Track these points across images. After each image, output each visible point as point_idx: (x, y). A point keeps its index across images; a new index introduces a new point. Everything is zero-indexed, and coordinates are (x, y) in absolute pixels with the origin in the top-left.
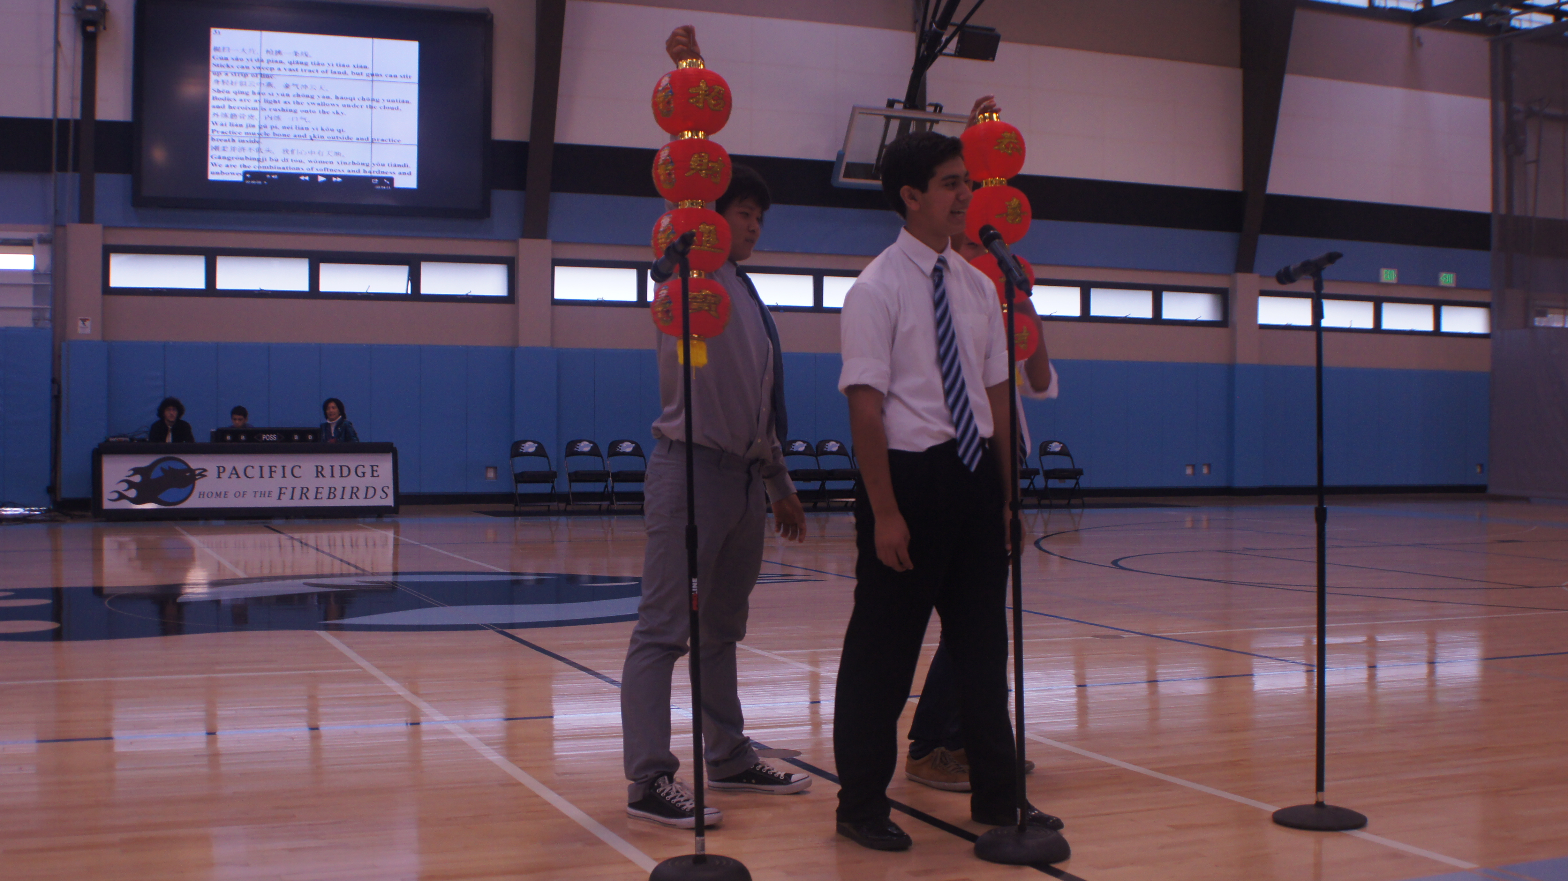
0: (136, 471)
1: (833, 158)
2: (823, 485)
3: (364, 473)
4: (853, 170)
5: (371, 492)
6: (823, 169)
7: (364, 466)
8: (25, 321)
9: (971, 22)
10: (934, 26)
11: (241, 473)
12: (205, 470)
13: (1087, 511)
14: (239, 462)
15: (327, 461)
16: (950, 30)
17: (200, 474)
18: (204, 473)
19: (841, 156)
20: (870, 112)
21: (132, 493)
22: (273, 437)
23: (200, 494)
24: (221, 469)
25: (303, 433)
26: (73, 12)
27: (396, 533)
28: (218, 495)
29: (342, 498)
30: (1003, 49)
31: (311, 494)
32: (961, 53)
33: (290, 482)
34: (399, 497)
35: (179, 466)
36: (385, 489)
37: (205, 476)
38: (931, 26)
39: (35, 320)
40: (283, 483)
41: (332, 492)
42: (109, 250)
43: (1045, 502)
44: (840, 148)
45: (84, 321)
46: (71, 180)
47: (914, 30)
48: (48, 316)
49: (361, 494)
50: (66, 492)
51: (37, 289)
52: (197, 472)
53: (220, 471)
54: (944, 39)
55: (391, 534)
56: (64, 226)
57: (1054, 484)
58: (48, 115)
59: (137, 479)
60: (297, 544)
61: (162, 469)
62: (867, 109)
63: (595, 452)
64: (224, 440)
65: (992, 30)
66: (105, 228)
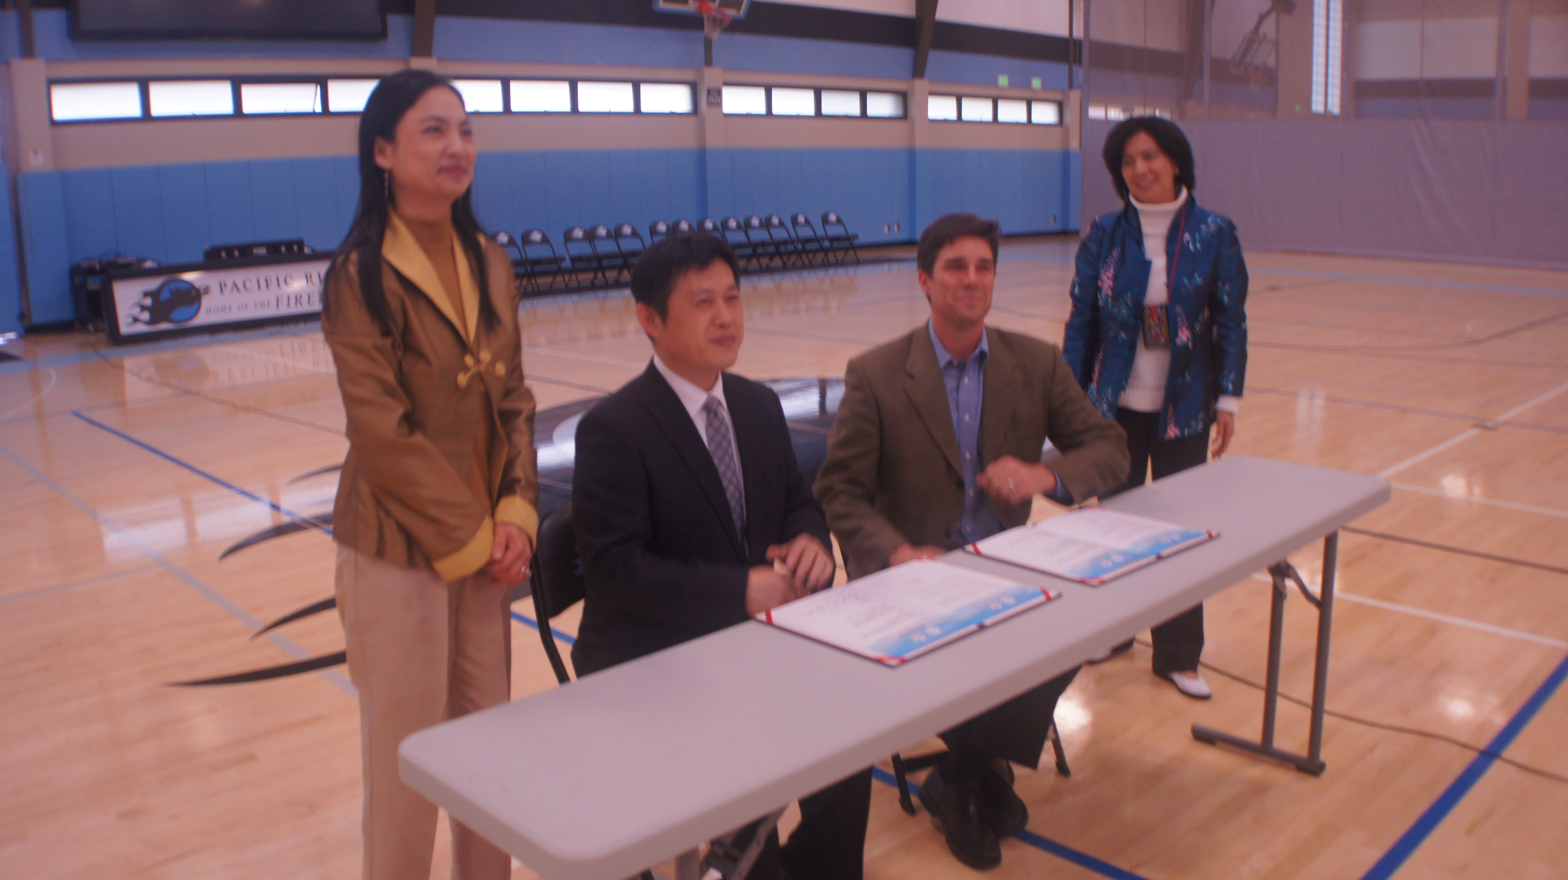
0: (146, 294)
11: (241, 286)
12: (209, 286)
15: (314, 268)
17: (204, 292)
18: (207, 289)
21: (145, 316)
22: (263, 250)
23: (207, 311)
24: (223, 286)
31: (305, 300)
35: (184, 286)
37: (209, 293)
42: (51, 83)
45: (36, 152)
46: (10, 18)
50: (38, 317)
52: (202, 289)
56: (7, 63)
59: (148, 302)
64: (219, 256)
66: (47, 62)
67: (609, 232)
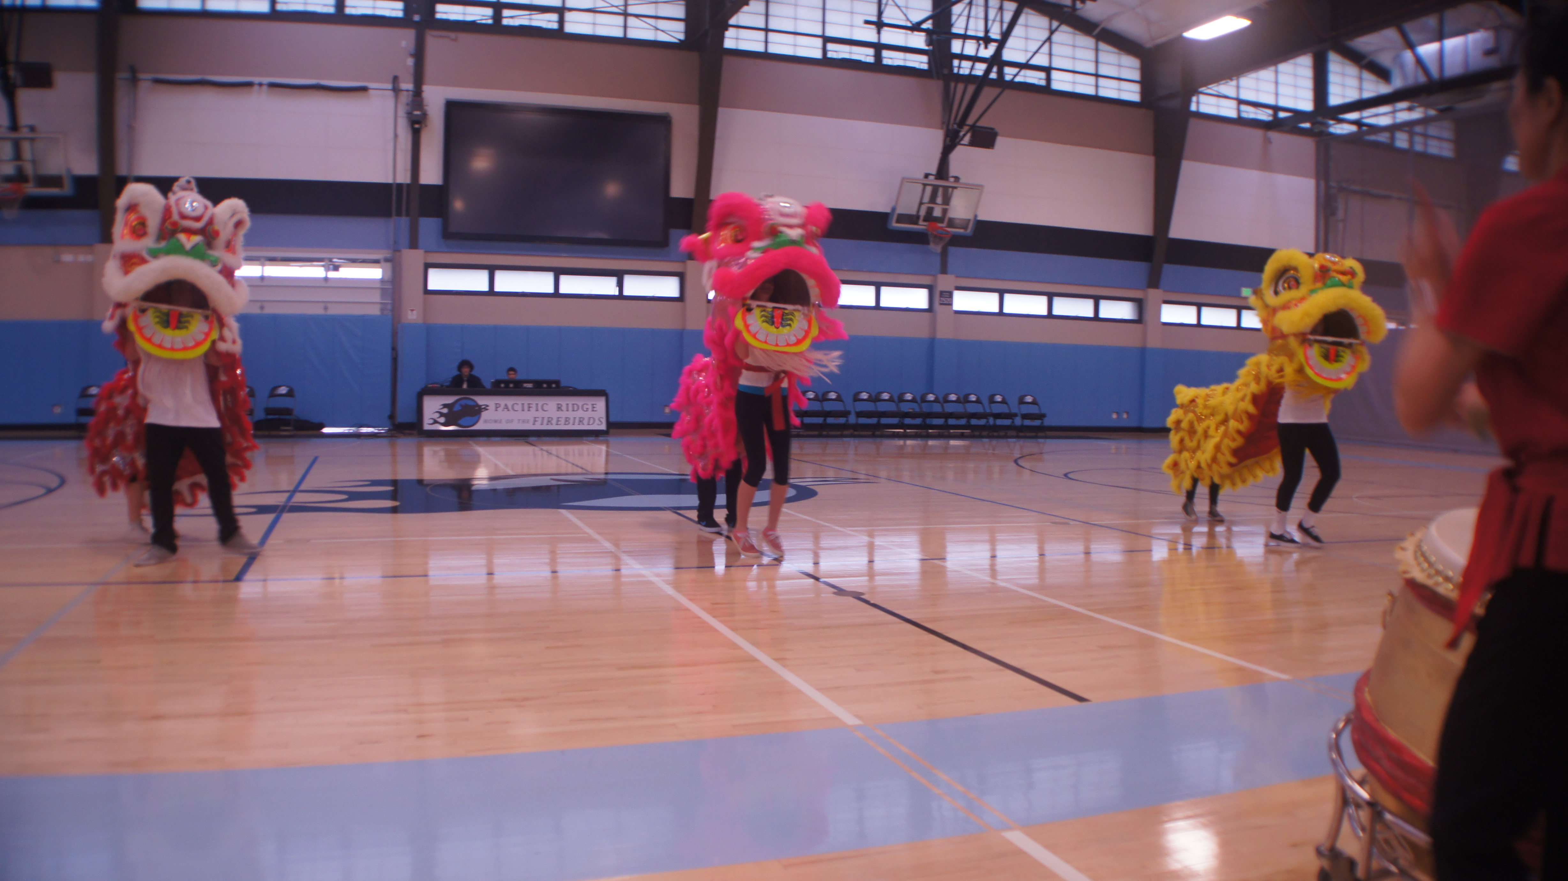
0: (445, 406)
1: (888, 210)
2: (879, 421)
3: (587, 409)
4: (902, 218)
5: (592, 420)
6: (881, 218)
7: (587, 405)
8: (375, 311)
9: (979, 124)
10: (955, 126)
11: (510, 407)
12: (487, 406)
13: (1048, 441)
14: (509, 401)
15: (564, 401)
16: (966, 128)
17: (484, 408)
18: (487, 408)
19: (894, 209)
20: (914, 181)
21: (442, 420)
22: (530, 386)
23: (484, 421)
25: (549, 383)
26: (405, 115)
27: (608, 447)
28: (496, 421)
29: (574, 424)
30: (1000, 141)
31: (554, 422)
32: (973, 143)
33: (541, 414)
34: (610, 425)
35: (472, 403)
36: (601, 419)
37: (487, 409)
38: (953, 126)
39: (382, 310)
40: (537, 414)
41: (567, 420)
42: (428, 266)
43: (1021, 434)
44: (893, 204)
45: (412, 310)
46: (404, 222)
47: (942, 129)
48: (389, 307)
49: (585, 422)
50: (401, 418)
51: (383, 290)
52: (483, 407)
53: (497, 406)
54: (962, 134)
55: (604, 448)
56: (399, 251)
57: (1027, 422)
58: (390, 181)
59: (445, 411)
60: (545, 453)
61: (461, 405)
62: (911, 179)
64: (499, 387)
65: (992, 129)
66: (426, 252)
67: (817, 396)
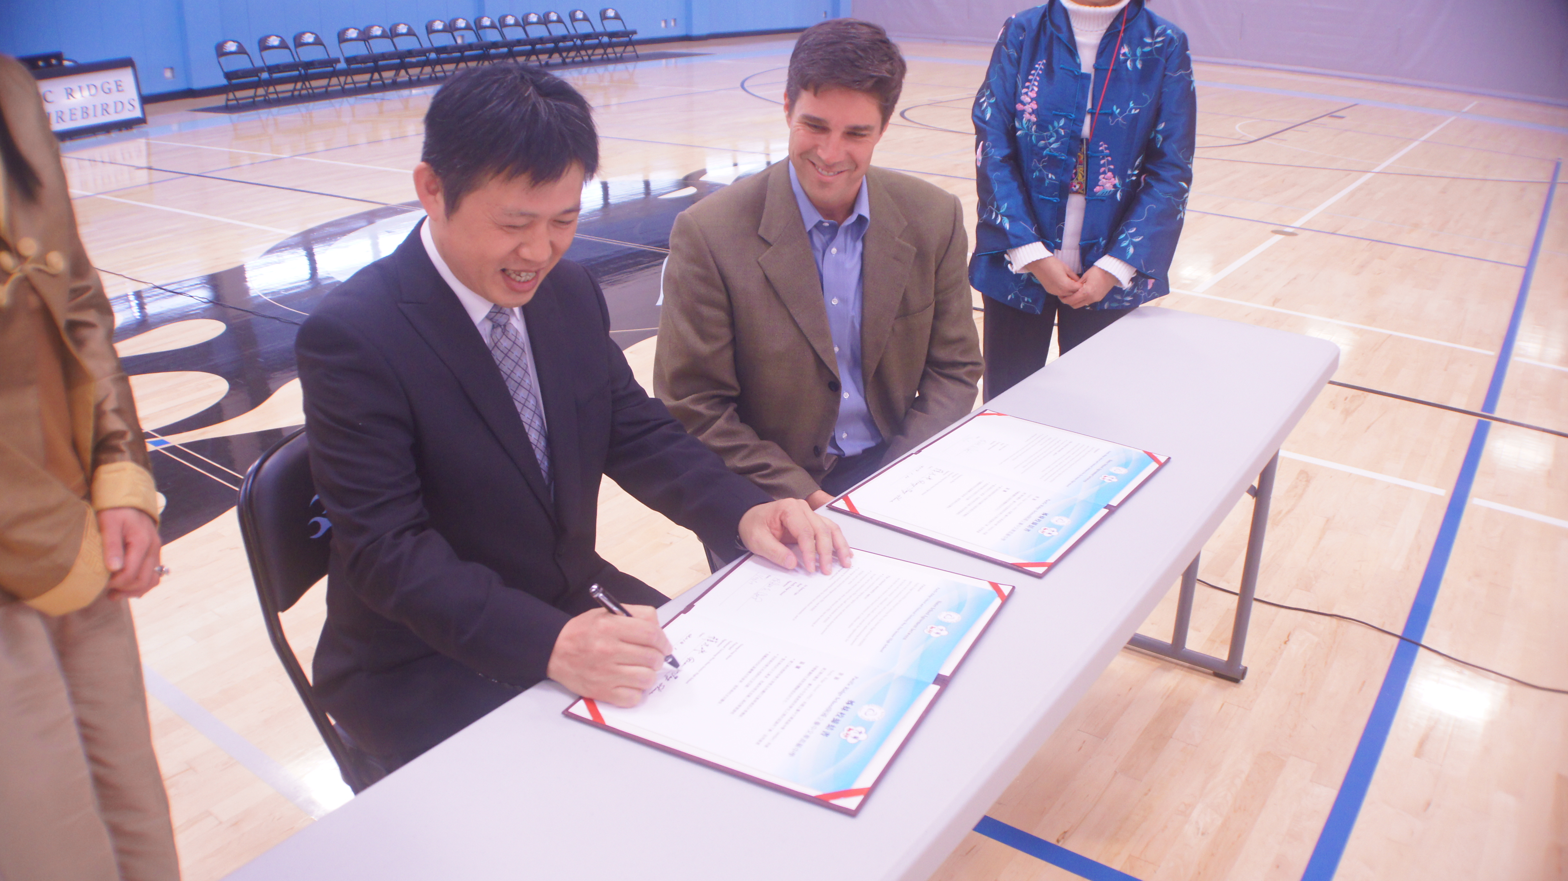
3: (110, 89)
5: (120, 106)
7: (108, 83)
15: (76, 82)
25: (48, 58)
29: (95, 116)
31: (67, 117)
34: (144, 104)
36: (132, 102)
41: (85, 111)
49: (111, 110)
55: (141, 142)
63: (283, 45)
67: (384, 31)
